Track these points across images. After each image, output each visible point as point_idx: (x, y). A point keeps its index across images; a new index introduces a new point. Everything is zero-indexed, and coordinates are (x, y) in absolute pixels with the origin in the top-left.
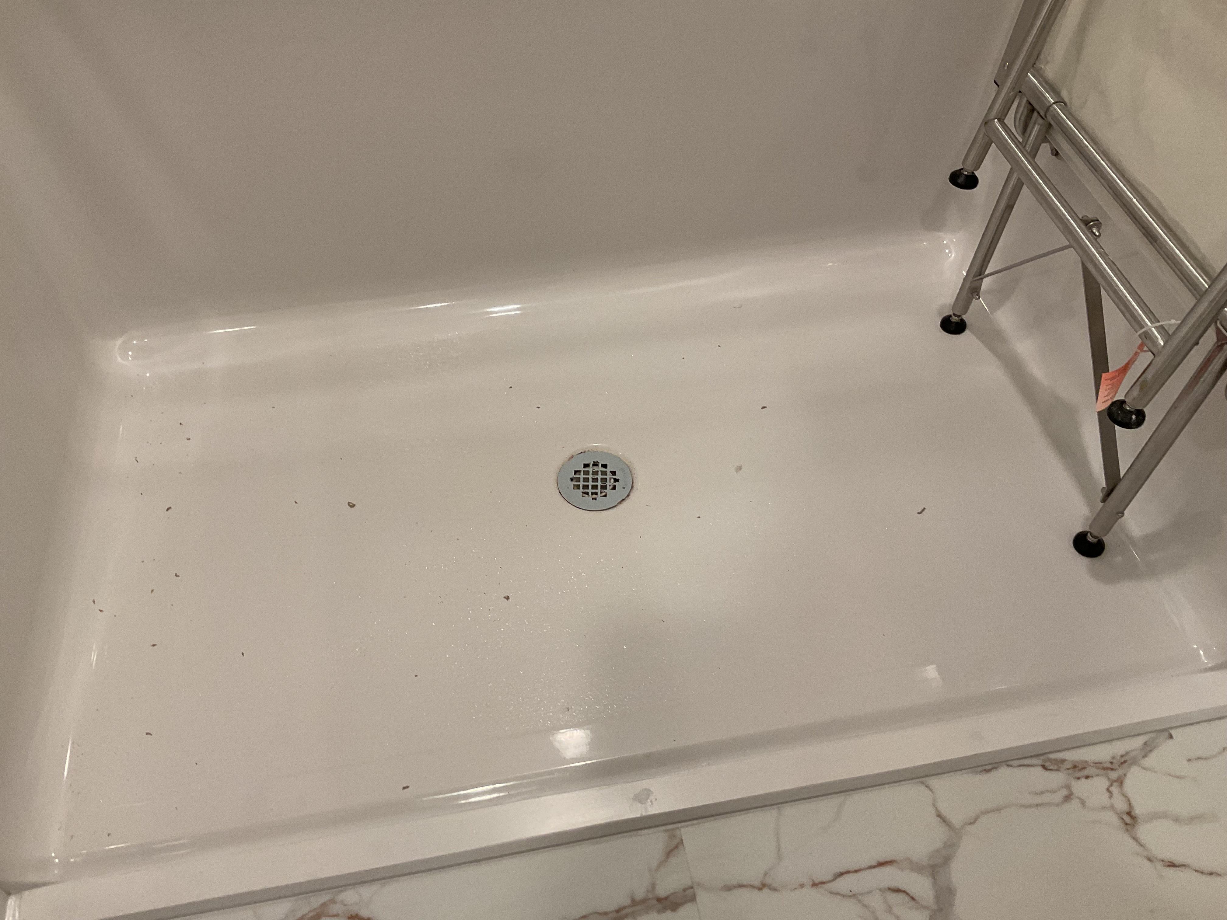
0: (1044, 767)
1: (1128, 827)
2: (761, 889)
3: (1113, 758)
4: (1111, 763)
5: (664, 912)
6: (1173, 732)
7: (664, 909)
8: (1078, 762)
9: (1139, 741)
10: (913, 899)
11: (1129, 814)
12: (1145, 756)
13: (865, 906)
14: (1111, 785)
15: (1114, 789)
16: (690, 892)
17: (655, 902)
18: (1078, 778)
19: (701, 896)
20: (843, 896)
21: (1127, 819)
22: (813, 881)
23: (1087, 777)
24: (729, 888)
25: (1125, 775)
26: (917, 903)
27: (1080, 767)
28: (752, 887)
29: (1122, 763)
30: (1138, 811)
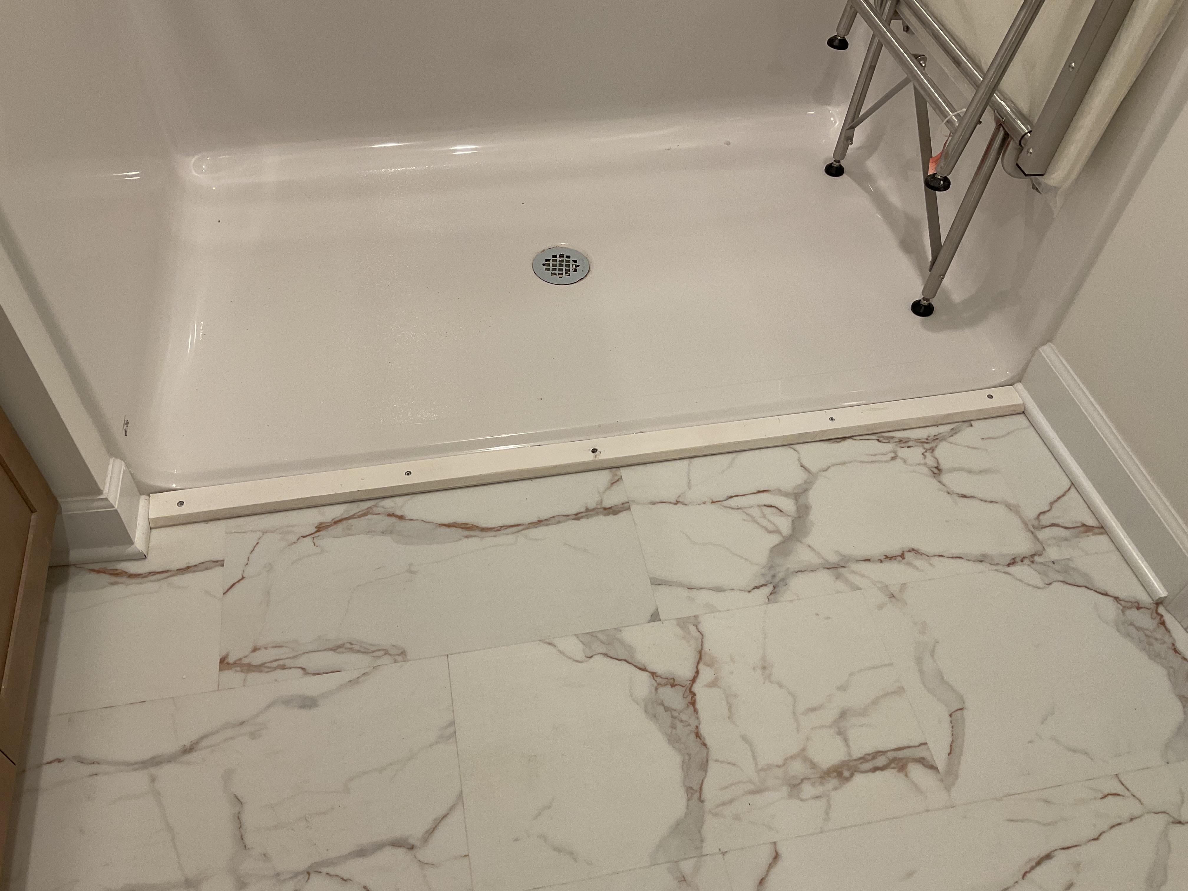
0: (878, 440)
1: (935, 475)
2: (676, 504)
3: (929, 437)
4: (927, 439)
5: (608, 515)
6: (973, 423)
7: (608, 514)
8: (903, 438)
9: (948, 428)
10: (781, 511)
11: (937, 468)
12: (952, 436)
13: (748, 514)
14: (926, 451)
15: (928, 454)
16: (626, 505)
17: (602, 510)
18: (903, 447)
19: (634, 507)
20: (733, 508)
21: (935, 471)
22: (712, 500)
23: (909, 447)
24: (653, 503)
25: (936, 446)
26: (784, 513)
27: (905, 441)
28: (670, 503)
29: (934, 440)
30: (944, 465)
